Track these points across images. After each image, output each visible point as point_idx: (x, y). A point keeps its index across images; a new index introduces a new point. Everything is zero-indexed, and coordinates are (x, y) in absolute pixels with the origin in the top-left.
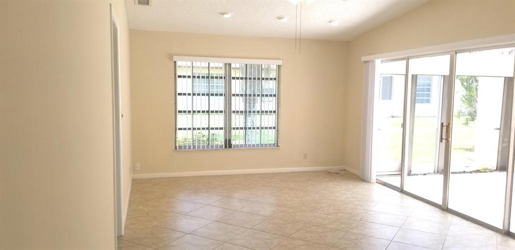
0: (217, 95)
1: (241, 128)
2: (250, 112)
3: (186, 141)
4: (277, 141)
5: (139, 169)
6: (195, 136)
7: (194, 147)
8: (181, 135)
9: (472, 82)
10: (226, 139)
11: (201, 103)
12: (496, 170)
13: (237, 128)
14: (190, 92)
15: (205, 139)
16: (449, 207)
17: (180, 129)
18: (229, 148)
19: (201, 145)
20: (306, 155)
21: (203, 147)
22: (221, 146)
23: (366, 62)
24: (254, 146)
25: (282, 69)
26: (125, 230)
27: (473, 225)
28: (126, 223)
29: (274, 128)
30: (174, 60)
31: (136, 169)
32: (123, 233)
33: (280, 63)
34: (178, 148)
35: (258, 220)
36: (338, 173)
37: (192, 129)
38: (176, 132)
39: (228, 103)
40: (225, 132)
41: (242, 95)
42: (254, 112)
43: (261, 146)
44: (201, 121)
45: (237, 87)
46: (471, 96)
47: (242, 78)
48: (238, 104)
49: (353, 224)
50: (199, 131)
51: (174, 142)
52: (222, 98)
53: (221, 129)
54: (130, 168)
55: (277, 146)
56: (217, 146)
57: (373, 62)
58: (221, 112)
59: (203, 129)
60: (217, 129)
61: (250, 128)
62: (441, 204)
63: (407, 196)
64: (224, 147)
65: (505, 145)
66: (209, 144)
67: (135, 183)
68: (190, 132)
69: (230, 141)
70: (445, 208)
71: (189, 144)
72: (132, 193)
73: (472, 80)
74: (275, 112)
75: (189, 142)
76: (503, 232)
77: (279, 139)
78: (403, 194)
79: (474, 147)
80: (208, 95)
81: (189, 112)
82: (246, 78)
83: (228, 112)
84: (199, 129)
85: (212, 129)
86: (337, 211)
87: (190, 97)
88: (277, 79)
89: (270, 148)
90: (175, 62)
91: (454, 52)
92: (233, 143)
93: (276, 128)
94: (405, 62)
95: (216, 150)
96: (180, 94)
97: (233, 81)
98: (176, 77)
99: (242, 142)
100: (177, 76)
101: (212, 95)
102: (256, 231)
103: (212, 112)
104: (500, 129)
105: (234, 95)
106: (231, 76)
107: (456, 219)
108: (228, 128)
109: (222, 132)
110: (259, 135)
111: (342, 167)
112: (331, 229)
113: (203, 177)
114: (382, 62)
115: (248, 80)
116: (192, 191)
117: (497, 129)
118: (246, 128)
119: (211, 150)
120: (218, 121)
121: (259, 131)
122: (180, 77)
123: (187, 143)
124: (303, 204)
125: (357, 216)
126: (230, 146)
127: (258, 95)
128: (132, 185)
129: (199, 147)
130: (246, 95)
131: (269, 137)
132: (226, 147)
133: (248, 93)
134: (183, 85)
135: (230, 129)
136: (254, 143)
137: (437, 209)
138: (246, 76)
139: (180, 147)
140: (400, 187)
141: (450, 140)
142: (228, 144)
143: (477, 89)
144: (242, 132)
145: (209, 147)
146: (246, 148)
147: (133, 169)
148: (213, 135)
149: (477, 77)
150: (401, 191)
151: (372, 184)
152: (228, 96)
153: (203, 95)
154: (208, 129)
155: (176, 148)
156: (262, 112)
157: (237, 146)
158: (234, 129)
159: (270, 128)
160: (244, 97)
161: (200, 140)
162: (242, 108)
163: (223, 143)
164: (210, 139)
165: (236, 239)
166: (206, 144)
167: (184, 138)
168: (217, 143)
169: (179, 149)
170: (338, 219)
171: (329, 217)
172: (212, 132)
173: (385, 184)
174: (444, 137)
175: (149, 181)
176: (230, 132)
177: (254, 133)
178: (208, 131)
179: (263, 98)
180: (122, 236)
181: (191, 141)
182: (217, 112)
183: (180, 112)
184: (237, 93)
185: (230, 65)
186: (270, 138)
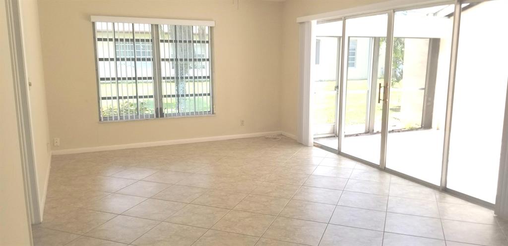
0: (144, 60)
1: (174, 96)
2: (182, 78)
3: (111, 112)
4: (213, 108)
5: (59, 145)
6: (122, 105)
7: (121, 118)
8: (105, 105)
9: (398, 45)
10: (158, 108)
11: (126, 69)
12: (421, 128)
13: (169, 96)
14: (112, 56)
15: (133, 108)
16: (387, 167)
17: (104, 98)
18: (161, 117)
19: (129, 115)
20: (243, 121)
21: (132, 117)
22: (152, 116)
23: (301, 23)
24: (188, 114)
25: (215, 31)
26: (44, 215)
27: (411, 183)
28: (45, 207)
29: (209, 94)
30: (93, 20)
31: (55, 145)
32: (42, 220)
33: (212, 24)
34: (102, 119)
35: (198, 193)
36: (275, 139)
37: (117, 98)
38: (99, 102)
39: (157, 69)
40: (156, 100)
41: (172, 60)
42: (187, 78)
43: (197, 115)
44: (127, 89)
45: (166, 51)
46: (397, 58)
47: (171, 41)
48: (168, 70)
49: (296, 190)
50: (126, 100)
51: (98, 112)
52: (150, 63)
53: (151, 97)
54: (48, 144)
55: (213, 113)
56: (147, 116)
57: (309, 22)
58: (150, 78)
59: (131, 97)
60: (146, 97)
61: (183, 96)
62: (379, 164)
63: (345, 158)
64: (155, 117)
65: (429, 104)
66: (138, 113)
67: (55, 159)
68: (115, 101)
69: (161, 109)
70: (383, 168)
71: (115, 114)
72: (52, 171)
73: (397, 43)
74: (208, 77)
75: (116, 113)
76: (441, 189)
77: (214, 106)
78: (341, 156)
79: (400, 107)
80: (133, 60)
81: (113, 79)
82: (176, 41)
83: (157, 78)
84: (125, 98)
85: (141, 97)
86: (280, 178)
87: (113, 63)
88: (211, 42)
89: (206, 115)
90: (94, 24)
91: (392, 11)
92: (165, 111)
93: (211, 95)
94: (341, 22)
95: (147, 120)
96: (101, 60)
97: (161, 44)
98: (95, 40)
99: (175, 111)
100: (97, 39)
101: (139, 60)
102: (197, 206)
103: (140, 78)
104: (424, 89)
105: (163, 60)
106: (158, 38)
107: (394, 179)
108: (158, 96)
109: (152, 100)
110: (193, 102)
111: (279, 132)
112: (275, 197)
113: (134, 150)
114: (318, 23)
115: (178, 43)
116: (121, 166)
117: (423, 89)
118: (178, 96)
119: (140, 120)
120: (147, 88)
121: (192, 98)
122: (100, 40)
123: (113, 114)
124: (244, 172)
125: (299, 182)
126: (162, 115)
127: (190, 60)
128: (52, 162)
129: (127, 117)
130: (177, 60)
131: (205, 104)
132: (157, 116)
133: (179, 57)
134: (104, 49)
135: (161, 96)
136: (187, 111)
137: (375, 169)
138: (176, 38)
139: (105, 118)
140: (337, 149)
141: (387, 100)
142: (159, 113)
143: (402, 52)
144: (174, 100)
145: (138, 117)
146: (179, 117)
147: (52, 145)
148: (142, 103)
149: (403, 39)
150: (339, 153)
151: (309, 148)
152: (157, 61)
153: (128, 60)
154: (136, 97)
155: (100, 120)
156: (196, 78)
157: (170, 115)
158: (165, 96)
159: (205, 95)
160: (175, 62)
161: (127, 110)
162: (173, 73)
163: (154, 113)
164: (139, 108)
165: (175, 216)
166: (134, 114)
167: (109, 108)
168: (147, 112)
169: (104, 120)
170: (281, 186)
171: (271, 184)
172: (141, 100)
173: (322, 147)
174: (382, 98)
175: (72, 157)
176: (161, 100)
177: (188, 100)
178: (136, 99)
179: (196, 63)
180: (41, 223)
181: (118, 111)
182: (145, 78)
183: (102, 79)
184: (167, 57)
185: (157, 26)
186: (205, 106)
